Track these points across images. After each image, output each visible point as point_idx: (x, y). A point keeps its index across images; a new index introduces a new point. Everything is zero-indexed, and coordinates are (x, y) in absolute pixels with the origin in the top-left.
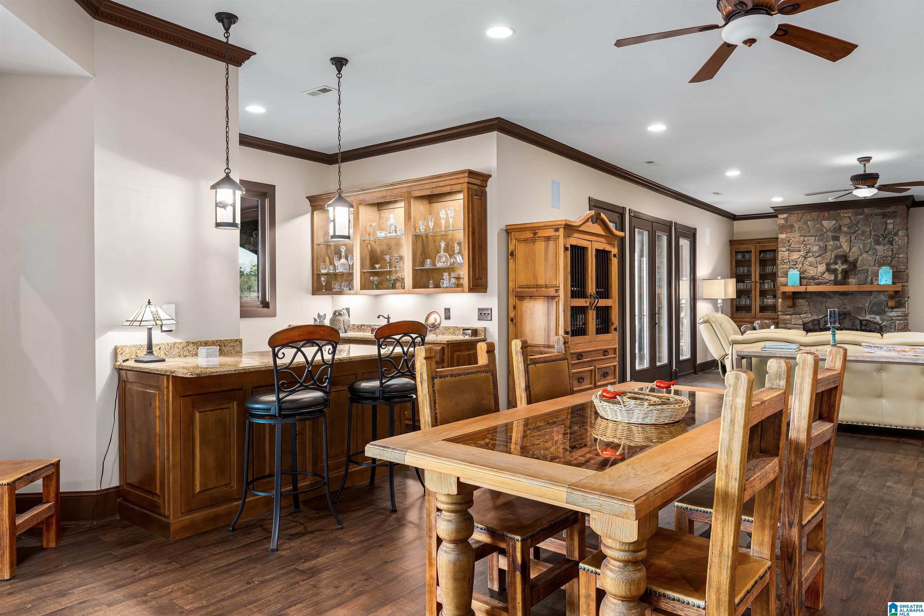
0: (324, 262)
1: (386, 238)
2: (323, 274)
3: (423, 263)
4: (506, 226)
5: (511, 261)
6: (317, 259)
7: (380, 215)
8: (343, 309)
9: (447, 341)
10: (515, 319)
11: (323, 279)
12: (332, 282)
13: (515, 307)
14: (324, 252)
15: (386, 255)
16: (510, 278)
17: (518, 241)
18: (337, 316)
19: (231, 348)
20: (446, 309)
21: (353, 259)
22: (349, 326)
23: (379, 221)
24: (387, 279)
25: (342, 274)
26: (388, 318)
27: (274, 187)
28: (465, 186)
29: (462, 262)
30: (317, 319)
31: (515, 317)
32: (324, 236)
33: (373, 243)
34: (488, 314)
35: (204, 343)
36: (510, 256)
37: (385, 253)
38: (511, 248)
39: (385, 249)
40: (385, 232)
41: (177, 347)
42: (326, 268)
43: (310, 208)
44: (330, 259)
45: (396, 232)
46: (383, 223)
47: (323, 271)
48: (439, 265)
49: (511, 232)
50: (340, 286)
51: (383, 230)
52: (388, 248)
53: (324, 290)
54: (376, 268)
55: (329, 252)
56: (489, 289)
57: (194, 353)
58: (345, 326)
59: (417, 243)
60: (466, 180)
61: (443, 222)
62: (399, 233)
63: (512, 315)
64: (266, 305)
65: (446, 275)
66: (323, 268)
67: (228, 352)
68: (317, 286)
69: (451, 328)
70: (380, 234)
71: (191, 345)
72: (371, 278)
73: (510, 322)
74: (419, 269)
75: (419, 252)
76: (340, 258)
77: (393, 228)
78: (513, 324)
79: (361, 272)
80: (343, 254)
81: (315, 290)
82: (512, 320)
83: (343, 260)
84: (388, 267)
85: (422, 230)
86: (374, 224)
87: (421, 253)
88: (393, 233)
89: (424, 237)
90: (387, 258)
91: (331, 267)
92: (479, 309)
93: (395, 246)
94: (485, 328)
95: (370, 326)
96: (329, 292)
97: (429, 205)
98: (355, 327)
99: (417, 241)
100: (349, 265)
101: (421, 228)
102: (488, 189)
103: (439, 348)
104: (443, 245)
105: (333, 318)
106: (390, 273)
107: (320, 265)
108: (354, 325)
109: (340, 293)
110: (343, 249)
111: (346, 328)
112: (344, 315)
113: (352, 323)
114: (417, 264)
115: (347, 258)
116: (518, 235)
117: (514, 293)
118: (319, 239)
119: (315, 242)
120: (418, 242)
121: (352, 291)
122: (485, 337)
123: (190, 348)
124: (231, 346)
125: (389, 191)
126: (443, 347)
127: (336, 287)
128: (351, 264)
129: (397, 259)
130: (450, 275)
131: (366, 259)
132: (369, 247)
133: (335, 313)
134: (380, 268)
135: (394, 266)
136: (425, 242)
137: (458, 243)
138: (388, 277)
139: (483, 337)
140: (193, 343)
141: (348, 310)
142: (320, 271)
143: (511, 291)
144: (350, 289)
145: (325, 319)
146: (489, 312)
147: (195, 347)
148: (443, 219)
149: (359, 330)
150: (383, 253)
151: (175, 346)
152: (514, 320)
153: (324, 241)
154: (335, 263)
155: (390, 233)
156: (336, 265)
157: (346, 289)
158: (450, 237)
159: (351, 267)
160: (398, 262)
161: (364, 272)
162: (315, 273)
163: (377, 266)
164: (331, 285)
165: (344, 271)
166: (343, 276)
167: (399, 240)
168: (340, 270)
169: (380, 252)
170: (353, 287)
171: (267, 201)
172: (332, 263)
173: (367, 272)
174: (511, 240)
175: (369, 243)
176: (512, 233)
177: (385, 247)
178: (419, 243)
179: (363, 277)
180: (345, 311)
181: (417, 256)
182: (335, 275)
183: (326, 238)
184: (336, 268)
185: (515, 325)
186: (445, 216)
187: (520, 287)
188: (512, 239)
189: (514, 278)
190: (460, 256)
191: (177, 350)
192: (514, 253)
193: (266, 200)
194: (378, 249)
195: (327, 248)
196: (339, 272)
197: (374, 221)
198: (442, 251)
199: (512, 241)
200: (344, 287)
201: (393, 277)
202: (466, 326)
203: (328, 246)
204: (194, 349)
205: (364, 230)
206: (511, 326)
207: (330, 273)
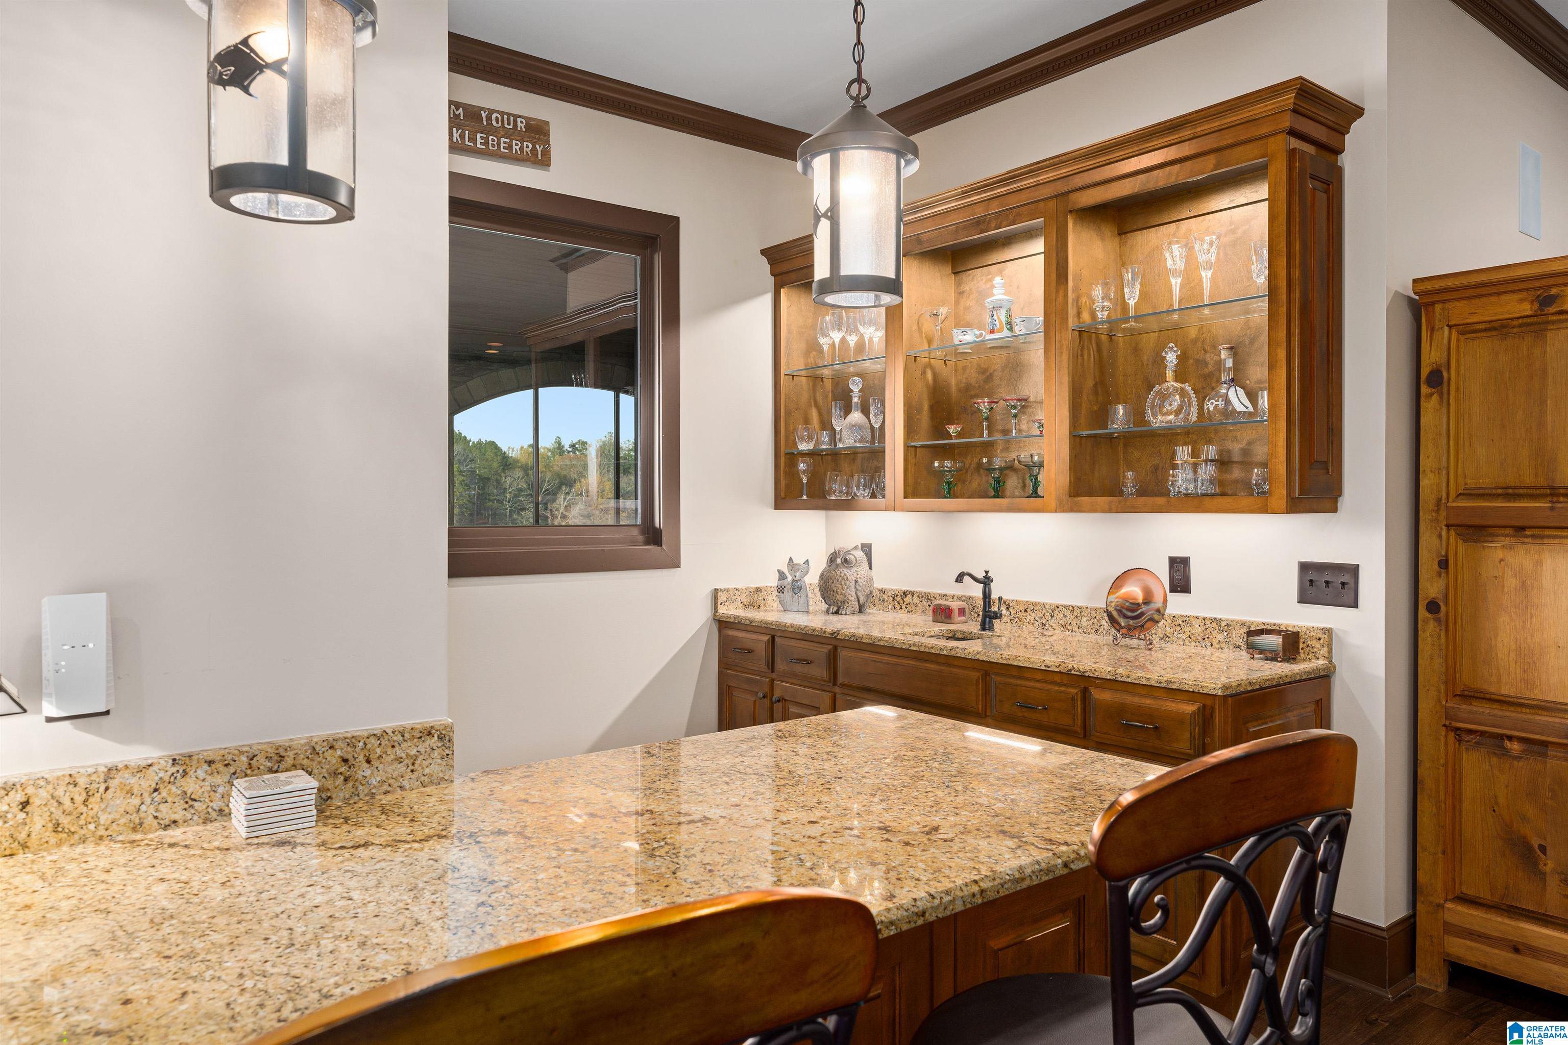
0: (807, 421)
1: (979, 346)
2: (803, 454)
3: (1102, 416)
4: (1415, 281)
5: (1430, 406)
6: (788, 413)
7: (958, 284)
8: (856, 548)
9: (1225, 687)
10: (1447, 604)
11: (802, 466)
12: (825, 475)
13: (1444, 564)
14: (805, 396)
15: (977, 396)
16: (1426, 463)
17: (1462, 333)
18: (838, 566)
19: (401, 768)
20: (1173, 561)
21: (883, 413)
22: (870, 595)
23: (957, 303)
24: (980, 465)
25: (853, 453)
26: (986, 581)
27: (677, 219)
28: (1280, 145)
29: (1251, 409)
30: (788, 575)
31: (1446, 596)
32: (807, 353)
33: (938, 364)
34: (1343, 584)
35: (269, 758)
36: (1425, 389)
37: (972, 393)
38: (1431, 357)
39: (973, 381)
40: (977, 332)
41: (122, 786)
42: (810, 438)
43: (771, 280)
44: (820, 414)
45: (1011, 329)
46: (967, 309)
47: (803, 447)
48: (1158, 421)
49: (1433, 304)
50: (848, 487)
51: (968, 325)
52: (982, 377)
53: (805, 497)
54: (949, 437)
55: (819, 398)
56: (1346, 501)
57: (217, 805)
58: (859, 594)
59: (1082, 355)
60: (1287, 121)
61: (1176, 282)
62: (1019, 329)
63: (1432, 588)
64: (653, 536)
65: (1182, 453)
66: (802, 439)
67: (385, 787)
68: (788, 486)
69: (1196, 623)
70: (961, 337)
71: (201, 773)
72: (936, 464)
73: (1423, 612)
74: (1088, 436)
75: (1090, 383)
76: (847, 410)
77: (1002, 315)
78: (1438, 620)
79: (907, 447)
80: (855, 400)
81: (783, 495)
82: (1433, 607)
83: (856, 416)
84: (985, 432)
85: (1099, 315)
86: (943, 311)
87: (1095, 385)
88: (1000, 331)
89: (1104, 338)
90: (983, 405)
91: (825, 436)
92: (1305, 567)
93: (1003, 371)
94: (1328, 631)
95: (928, 597)
96: (820, 502)
97: (1117, 239)
98: (885, 597)
99: (1082, 351)
100: (872, 428)
101: (1098, 305)
102: (1346, 160)
103: (1190, 708)
104: (1171, 358)
105: (829, 571)
106: (987, 448)
107: (795, 429)
108: (883, 591)
109: (848, 505)
110: (856, 387)
111: (862, 600)
112: (857, 563)
113: (878, 584)
114: (1083, 420)
115: (865, 411)
116: (1461, 311)
117: (1443, 513)
118: (793, 362)
119: (784, 370)
120: (1086, 352)
121: (880, 501)
122: (1330, 661)
123: (191, 786)
124: (399, 760)
125: (995, 203)
126: (1204, 706)
127: (837, 490)
128: (877, 426)
129: (1014, 407)
130: (1195, 454)
131: (919, 411)
132: (929, 375)
133: (832, 560)
134: (960, 435)
135: (1000, 428)
136: (1105, 353)
137: (1231, 348)
138: (985, 460)
139: (1322, 662)
140: (210, 763)
141: (867, 549)
142: (795, 445)
143: (1431, 505)
144: (873, 496)
145: (807, 572)
146: (1346, 578)
147: (218, 780)
148: (1175, 273)
149: (898, 606)
150: (970, 392)
151: (113, 784)
152: (1443, 608)
153: (806, 365)
154: (833, 421)
155: (992, 332)
156: (838, 429)
157: (862, 494)
158: (1193, 333)
159: (879, 434)
160: (1015, 416)
161: (915, 447)
162: (783, 449)
163: (952, 429)
164: (823, 483)
165: (858, 445)
166: (854, 460)
167: (1018, 351)
168: (847, 441)
169: (960, 390)
170: (883, 489)
171: (658, 259)
172: (826, 424)
173: (922, 446)
174: (1432, 330)
175: (929, 365)
176: (1438, 307)
177: (973, 376)
178: (1089, 355)
179: (912, 460)
180: (860, 554)
181: (1085, 397)
182: (835, 455)
183: (811, 360)
184: (838, 437)
185: (1445, 625)
186: (1180, 265)
187: (1468, 494)
188: (1437, 325)
189: (1444, 463)
190: (1241, 392)
191: (119, 803)
192: (1445, 374)
193: (656, 256)
194: (953, 382)
195: (814, 386)
196: (845, 449)
197: (943, 303)
198: (1169, 374)
199: (1437, 334)
200: (858, 489)
201: (998, 462)
202: (1258, 619)
203: (816, 379)
204: (214, 788)
205: (915, 327)
206: (1429, 629)
207: (822, 450)
